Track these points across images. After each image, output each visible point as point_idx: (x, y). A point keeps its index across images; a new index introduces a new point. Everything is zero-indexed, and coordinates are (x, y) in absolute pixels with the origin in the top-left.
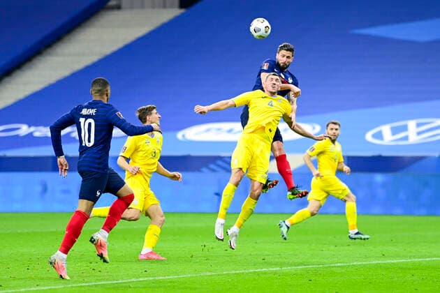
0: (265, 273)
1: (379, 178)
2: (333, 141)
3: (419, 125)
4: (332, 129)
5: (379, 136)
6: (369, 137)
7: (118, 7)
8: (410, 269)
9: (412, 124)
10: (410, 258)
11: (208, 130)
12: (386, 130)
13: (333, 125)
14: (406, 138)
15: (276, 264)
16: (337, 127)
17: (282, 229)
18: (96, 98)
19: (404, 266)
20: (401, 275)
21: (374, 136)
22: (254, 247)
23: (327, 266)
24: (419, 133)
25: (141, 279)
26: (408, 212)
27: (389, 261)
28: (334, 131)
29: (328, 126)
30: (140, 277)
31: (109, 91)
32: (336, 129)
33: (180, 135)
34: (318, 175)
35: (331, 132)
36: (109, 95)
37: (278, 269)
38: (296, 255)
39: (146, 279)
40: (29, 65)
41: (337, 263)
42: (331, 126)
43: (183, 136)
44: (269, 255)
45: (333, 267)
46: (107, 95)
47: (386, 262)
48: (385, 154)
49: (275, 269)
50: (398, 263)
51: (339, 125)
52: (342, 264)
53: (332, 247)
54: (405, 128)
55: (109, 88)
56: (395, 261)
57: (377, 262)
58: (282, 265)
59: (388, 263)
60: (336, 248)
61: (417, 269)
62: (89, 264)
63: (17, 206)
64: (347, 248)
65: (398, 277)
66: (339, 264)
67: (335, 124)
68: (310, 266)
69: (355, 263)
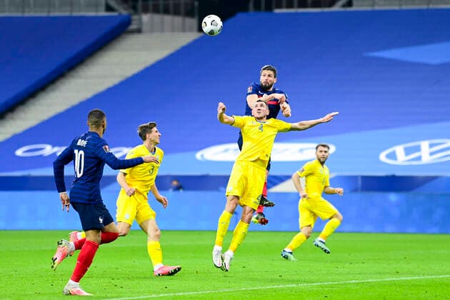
0: (282, 289)
1: (393, 197)
2: (322, 163)
3: (431, 146)
5: (392, 156)
6: (382, 157)
7: (139, 31)
8: (423, 286)
9: (425, 145)
10: (423, 275)
11: (226, 150)
12: (399, 150)
13: (322, 147)
14: (419, 158)
15: (293, 281)
16: (326, 149)
18: (92, 129)
19: (418, 283)
20: (414, 292)
21: (388, 156)
22: (271, 264)
23: (342, 282)
24: (432, 154)
25: (162, 295)
26: (422, 230)
27: (403, 278)
29: (317, 148)
30: (161, 293)
31: (105, 122)
32: (325, 152)
33: (198, 155)
34: (304, 196)
35: (320, 155)
36: (105, 127)
37: (294, 285)
38: (312, 272)
39: (166, 295)
40: (52, 87)
41: (352, 280)
42: (321, 148)
43: (202, 156)
44: (285, 272)
45: (348, 284)
46: (103, 127)
48: (399, 173)
49: (291, 286)
50: (411, 280)
51: (328, 148)
52: (357, 281)
53: (348, 265)
54: (418, 149)
55: (105, 120)
56: (409, 278)
57: (391, 279)
58: (298, 281)
59: (401, 280)
60: (352, 265)
61: (430, 286)
62: (111, 281)
63: (41, 224)
64: (362, 265)
65: (411, 294)
66: (354, 281)
67: (324, 146)
68: (326, 283)
69: (370, 280)
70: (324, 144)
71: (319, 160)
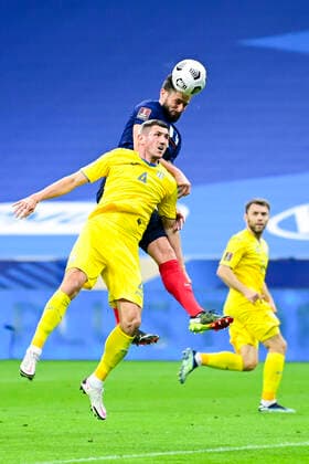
2: (258, 234)
4: (256, 213)
13: (258, 206)
16: (264, 209)
17: (185, 362)
22: (73, 420)
28: (259, 216)
29: (248, 207)
32: (263, 214)
35: (254, 219)
37: (115, 457)
41: (218, 446)
42: (254, 208)
44: (100, 434)
45: (210, 453)
47: (303, 444)
49: (110, 458)
51: (268, 207)
52: (228, 449)
57: (287, 444)
58: (123, 450)
66: (221, 449)
67: (261, 204)
68: (172, 453)
69: (249, 447)
70: (258, 199)
71: (252, 228)
